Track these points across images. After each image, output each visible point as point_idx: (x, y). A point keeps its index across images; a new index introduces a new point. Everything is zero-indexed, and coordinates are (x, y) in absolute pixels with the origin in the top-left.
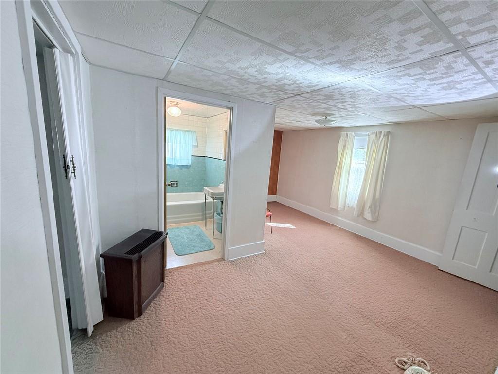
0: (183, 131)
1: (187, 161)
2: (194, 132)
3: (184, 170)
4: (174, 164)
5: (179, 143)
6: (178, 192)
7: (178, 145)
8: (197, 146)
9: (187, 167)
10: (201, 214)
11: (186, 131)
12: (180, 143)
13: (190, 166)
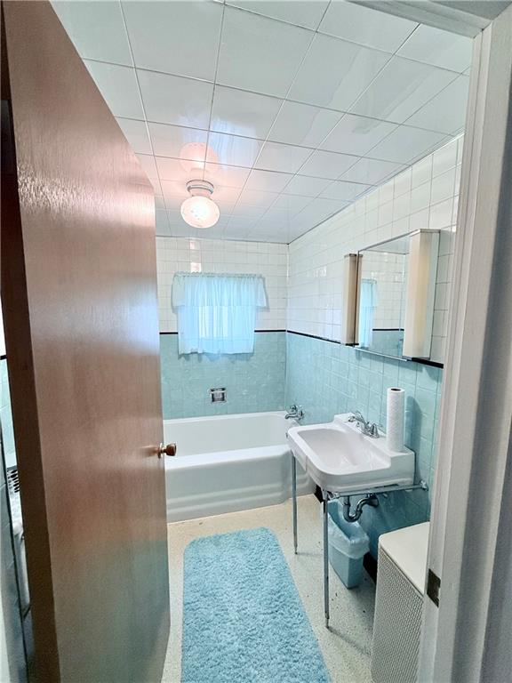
0: (235, 276)
1: (244, 341)
2: (261, 277)
3: (239, 363)
4: (216, 352)
5: (226, 303)
6: (227, 413)
7: (225, 309)
8: (267, 309)
9: (245, 356)
10: (278, 485)
11: (242, 276)
12: (230, 305)
13: (252, 354)
